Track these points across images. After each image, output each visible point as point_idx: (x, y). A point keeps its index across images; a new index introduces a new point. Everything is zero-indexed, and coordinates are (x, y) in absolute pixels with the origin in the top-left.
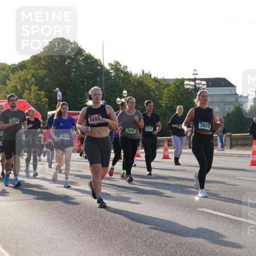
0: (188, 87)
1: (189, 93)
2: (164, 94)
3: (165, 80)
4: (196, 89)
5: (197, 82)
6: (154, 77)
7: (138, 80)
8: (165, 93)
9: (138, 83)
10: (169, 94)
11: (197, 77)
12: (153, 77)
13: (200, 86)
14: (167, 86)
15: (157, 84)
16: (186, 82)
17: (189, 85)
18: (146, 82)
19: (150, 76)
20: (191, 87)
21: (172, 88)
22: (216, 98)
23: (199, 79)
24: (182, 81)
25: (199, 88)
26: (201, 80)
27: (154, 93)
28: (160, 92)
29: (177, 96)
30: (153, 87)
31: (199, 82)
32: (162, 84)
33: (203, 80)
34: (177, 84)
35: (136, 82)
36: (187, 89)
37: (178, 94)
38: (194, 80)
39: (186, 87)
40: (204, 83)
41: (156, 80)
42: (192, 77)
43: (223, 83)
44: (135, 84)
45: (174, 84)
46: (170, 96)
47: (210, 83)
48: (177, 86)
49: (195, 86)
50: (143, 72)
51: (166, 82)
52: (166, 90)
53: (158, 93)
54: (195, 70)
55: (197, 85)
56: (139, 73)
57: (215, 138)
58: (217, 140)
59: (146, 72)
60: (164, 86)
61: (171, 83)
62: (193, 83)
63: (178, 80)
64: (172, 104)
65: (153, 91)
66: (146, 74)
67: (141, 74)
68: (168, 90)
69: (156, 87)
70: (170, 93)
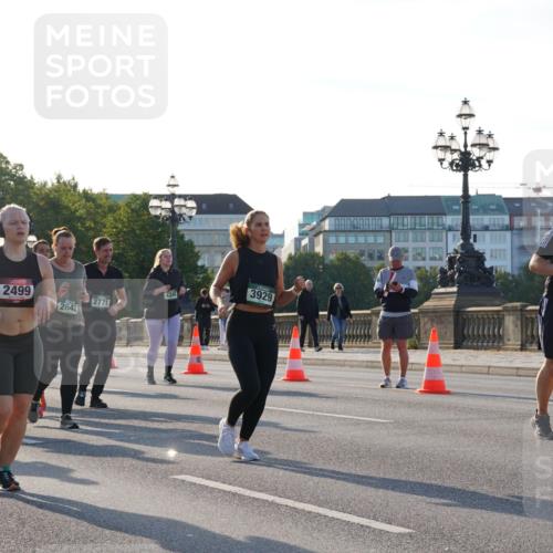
0: (158, 212)
1: (159, 225)
2: (105, 227)
3: (108, 197)
4: (175, 218)
5: (177, 201)
6: (84, 191)
7: (47, 195)
8: (108, 224)
9: (47, 203)
10: (116, 228)
11: (177, 191)
12: (80, 188)
13: (184, 210)
14: (112, 209)
15: (90, 204)
16: (154, 203)
17: (158, 209)
18: (65, 200)
19: (76, 186)
20: (164, 213)
21: (123, 213)
22: (216, 237)
23: (180, 196)
24: (144, 200)
25: (181, 215)
26: (185, 197)
27: (83, 224)
28: (95, 223)
29: (133, 230)
30: (81, 212)
31: (182, 202)
32: (100, 206)
33: (190, 199)
34: (133, 206)
35: (43, 199)
36: (156, 216)
37: (135, 227)
38: (171, 198)
39: (153, 212)
40: (191, 204)
41: (87, 196)
42: (166, 191)
43: (231, 206)
44: (42, 204)
45: (128, 205)
46: (119, 233)
47: (204, 206)
48: (132, 210)
49: (172, 210)
50: (59, 178)
51: (111, 202)
52: (110, 218)
53: (93, 225)
54: (173, 177)
55: (176, 210)
56: (51, 181)
57: (213, 322)
58: (217, 327)
59: (66, 178)
60: (106, 209)
61: (121, 203)
62: (167, 205)
63: (135, 197)
64: (124, 249)
65: (80, 219)
66: (64, 183)
67: (55, 181)
68: (115, 220)
69: (89, 213)
70: (120, 226)
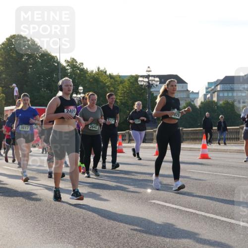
0: (142, 83)
1: (142, 89)
2: (118, 90)
3: (120, 77)
4: (150, 86)
5: (151, 78)
6: (110, 74)
7: (94, 76)
8: (120, 89)
9: (93, 80)
10: (123, 90)
11: (151, 74)
12: (108, 73)
13: (154, 82)
14: (122, 82)
15: (112, 80)
16: (140, 79)
17: (142, 82)
18: (101, 79)
19: (106, 72)
20: (145, 84)
21: (127, 84)
23: (152, 76)
24: (136, 78)
25: (152, 84)
26: (154, 76)
28: (114, 88)
29: (131, 92)
30: (108, 84)
31: (153, 78)
32: (116, 81)
33: (157, 77)
34: (131, 81)
35: (92, 78)
36: (141, 85)
37: (132, 90)
38: (148, 77)
39: (140, 83)
40: (157, 79)
41: (111, 77)
42: (146, 74)
44: (91, 80)
45: (129, 80)
46: (125, 92)
47: (163, 80)
48: (131, 83)
49: (148, 82)
50: (99, 69)
51: (121, 79)
52: (121, 86)
53: (113, 89)
54: (149, 67)
55: (150, 82)
56: (95, 70)
59: (102, 68)
60: (119, 82)
61: (126, 79)
62: (146, 80)
63: (132, 76)
64: (127, 100)
65: (108, 87)
66: (101, 71)
67: (97, 70)
68: (123, 87)
69: (111, 84)
70: (125, 90)
